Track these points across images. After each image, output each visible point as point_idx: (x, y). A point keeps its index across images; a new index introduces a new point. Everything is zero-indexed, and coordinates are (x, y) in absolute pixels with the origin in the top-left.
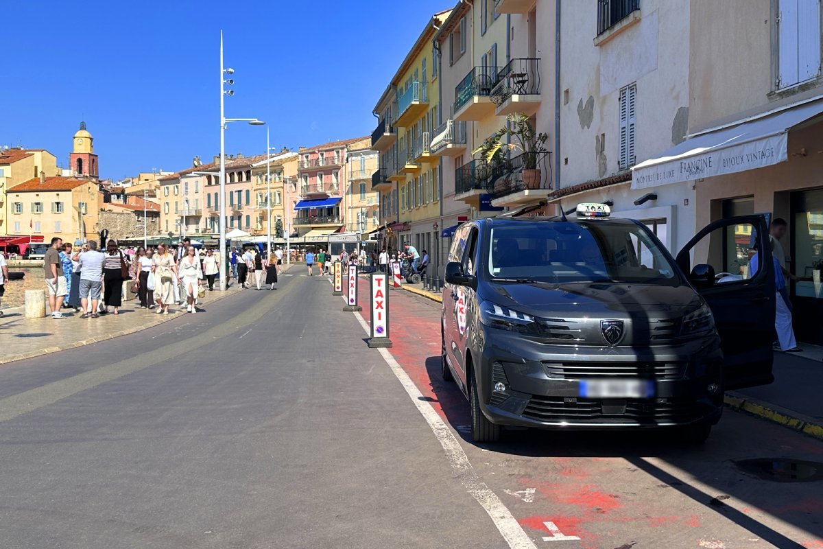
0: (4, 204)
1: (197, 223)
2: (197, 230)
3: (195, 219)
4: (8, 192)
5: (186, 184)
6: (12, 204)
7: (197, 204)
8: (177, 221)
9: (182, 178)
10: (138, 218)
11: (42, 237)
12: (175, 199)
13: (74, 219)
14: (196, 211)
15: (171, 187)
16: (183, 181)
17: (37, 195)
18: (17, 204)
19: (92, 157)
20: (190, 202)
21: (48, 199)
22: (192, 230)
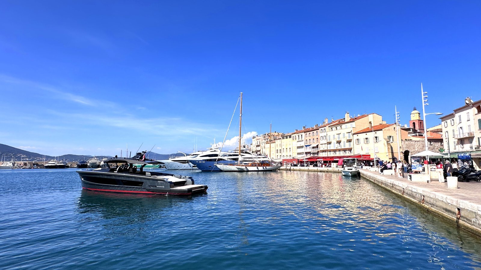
0: (352, 140)
1: (471, 142)
2: (471, 147)
3: (469, 139)
4: (353, 134)
5: (460, 116)
6: (355, 140)
7: (470, 129)
8: (455, 142)
9: (456, 113)
10: (430, 143)
11: (370, 155)
12: (452, 128)
13: (385, 145)
14: (468, 133)
15: (449, 121)
16: (457, 115)
17: (366, 134)
18: (358, 139)
19: (420, 121)
20: (464, 128)
21: (371, 135)
22: (467, 147)
